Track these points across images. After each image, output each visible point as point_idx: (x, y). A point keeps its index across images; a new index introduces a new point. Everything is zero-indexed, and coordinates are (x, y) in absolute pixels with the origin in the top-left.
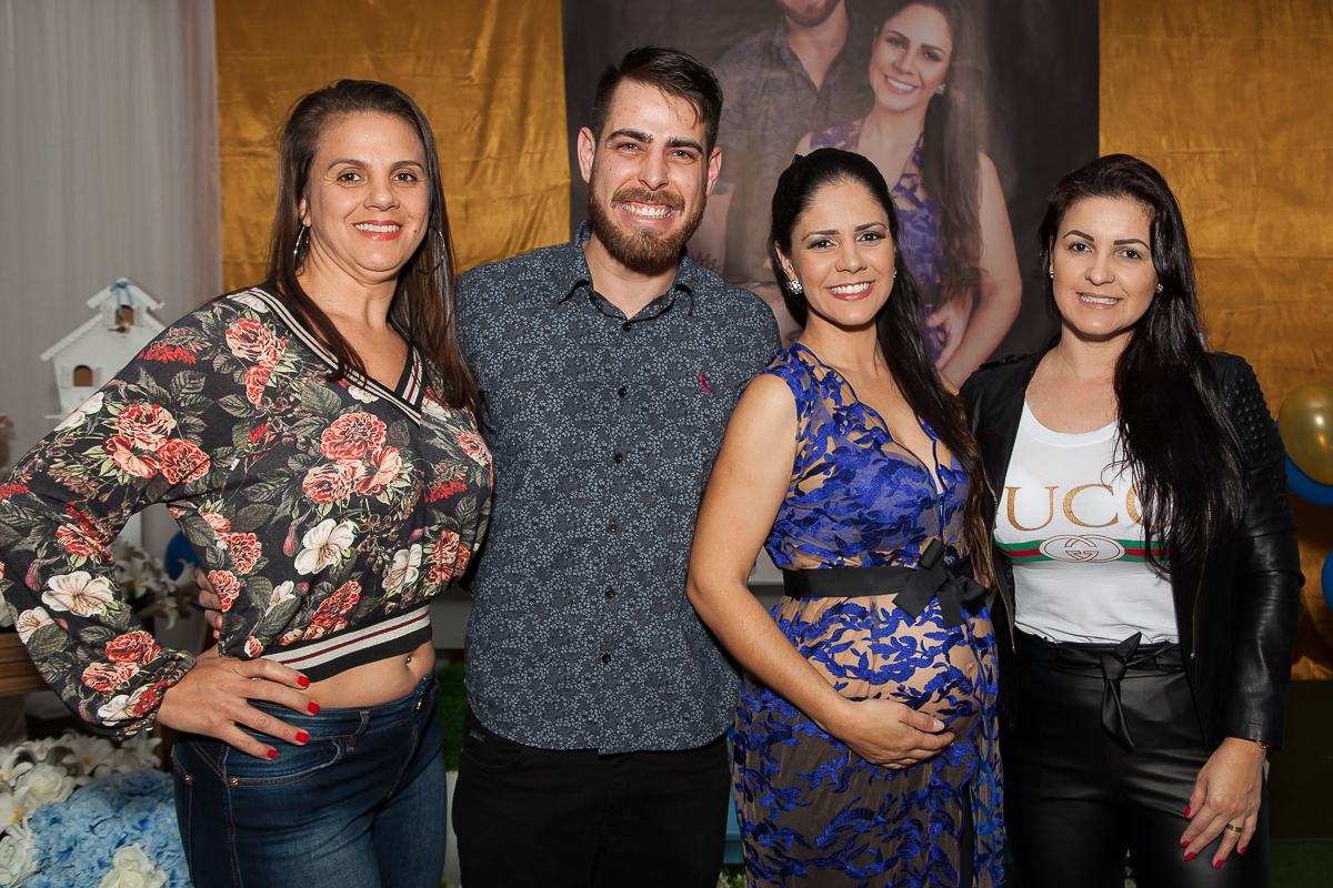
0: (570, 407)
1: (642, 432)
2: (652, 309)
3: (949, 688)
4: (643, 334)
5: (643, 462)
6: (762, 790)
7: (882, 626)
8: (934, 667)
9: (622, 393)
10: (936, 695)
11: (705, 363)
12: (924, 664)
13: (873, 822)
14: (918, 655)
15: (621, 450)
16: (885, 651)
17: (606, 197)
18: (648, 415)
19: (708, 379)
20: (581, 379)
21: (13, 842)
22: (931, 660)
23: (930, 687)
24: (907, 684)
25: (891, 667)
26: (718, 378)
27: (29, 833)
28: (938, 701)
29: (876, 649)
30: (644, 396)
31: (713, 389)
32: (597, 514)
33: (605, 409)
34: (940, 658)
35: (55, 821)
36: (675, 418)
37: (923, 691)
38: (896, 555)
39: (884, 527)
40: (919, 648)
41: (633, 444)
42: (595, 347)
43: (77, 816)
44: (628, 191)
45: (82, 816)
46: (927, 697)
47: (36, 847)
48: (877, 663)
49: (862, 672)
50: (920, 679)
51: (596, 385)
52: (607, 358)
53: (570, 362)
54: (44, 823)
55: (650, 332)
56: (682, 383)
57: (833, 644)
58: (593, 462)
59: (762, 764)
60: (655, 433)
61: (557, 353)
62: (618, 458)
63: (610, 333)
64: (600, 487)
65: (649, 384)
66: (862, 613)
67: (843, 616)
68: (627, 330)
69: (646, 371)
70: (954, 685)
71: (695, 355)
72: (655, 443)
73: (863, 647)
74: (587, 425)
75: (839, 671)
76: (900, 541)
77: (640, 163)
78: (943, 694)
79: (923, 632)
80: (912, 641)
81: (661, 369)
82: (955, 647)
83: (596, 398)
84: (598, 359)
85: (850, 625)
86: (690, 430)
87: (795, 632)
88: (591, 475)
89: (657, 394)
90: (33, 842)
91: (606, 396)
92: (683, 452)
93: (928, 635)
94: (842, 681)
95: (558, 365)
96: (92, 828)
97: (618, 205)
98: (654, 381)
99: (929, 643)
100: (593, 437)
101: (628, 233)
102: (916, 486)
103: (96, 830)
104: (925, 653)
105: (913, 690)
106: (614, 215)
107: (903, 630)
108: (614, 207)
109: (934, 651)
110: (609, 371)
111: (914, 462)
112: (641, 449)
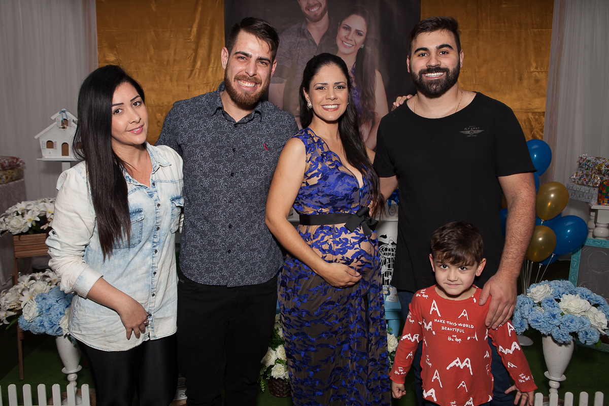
0: (213, 156)
1: (242, 165)
2: (245, 119)
3: (360, 257)
4: (242, 128)
5: (242, 176)
6: (294, 296)
7: (336, 234)
8: (355, 249)
9: (234, 150)
10: (355, 260)
11: (266, 139)
12: (351, 248)
13: (335, 306)
14: (349, 245)
15: (234, 172)
16: (337, 243)
17: (232, 77)
18: (245, 158)
19: (267, 145)
20: (217, 144)
21: (29, 305)
22: (354, 247)
23: (353, 257)
24: (345, 256)
25: (339, 249)
26: (271, 145)
27: (35, 302)
28: (357, 262)
29: (334, 242)
30: (242, 152)
31: (269, 149)
32: (225, 196)
33: (226, 156)
34: (357, 246)
35: (44, 299)
36: (255, 159)
37: (351, 258)
38: (343, 208)
39: (339, 198)
40: (349, 242)
41: (238, 169)
42: (223, 133)
43: (52, 297)
44: (241, 76)
45: (54, 297)
46: (352, 260)
47: (38, 307)
48: (335, 247)
49: (330, 251)
50: (350, 254)
51: (223, 147)
52: (228, 137)
53: (214, 138)
54: (40, 299)
55: (245, 128)
56: (257, 147)
57: (321, 242)
58: (222, 176)
59: (294, 286)
60: (247, 166)
61: (209, 134)
62: (232, 175)
63: (229, 128)
64: (225, 186)
65: (245, 147)
66: (330, 229)
67: (324, 231)
68: (236, 127)
69: (243, 142)
70: (362, 256)
71: (262, 136)
72: (247, 169)
73: (330, 242)
74: (219, 162)
75: (324, 251)
76: (344, 203)
77: (246, 65)
78: (358, 259)
79: (350, 236)
80: (346, 239)
81: (249, 142)
82: (363, 242)
83: (223, 152)
84: (224, 138)
85: (326, 234)
86: (261, 165)
87: (306, 237)
88: (222, 181)
89: (248, 151)
90: (37, 306)
91: (227, 151)
92: (257, 173)
93: (352, 237)
94: (324, 255)
95: (209, 139)
96: (57, 301)
97: (236, 81)
98: (246, 146)
99: (353, 240)
100: (221, 166)
101: (239, 92)
102: (352, 183)
103: (59, 302)
104: (351, 244)
105: (347, 258)
106: (234, 85)
107: (343, 236)
108: (234, 81)
109: (354, 243)
110: (228, 142)
111: (351, 174)
112: (241, 171)
